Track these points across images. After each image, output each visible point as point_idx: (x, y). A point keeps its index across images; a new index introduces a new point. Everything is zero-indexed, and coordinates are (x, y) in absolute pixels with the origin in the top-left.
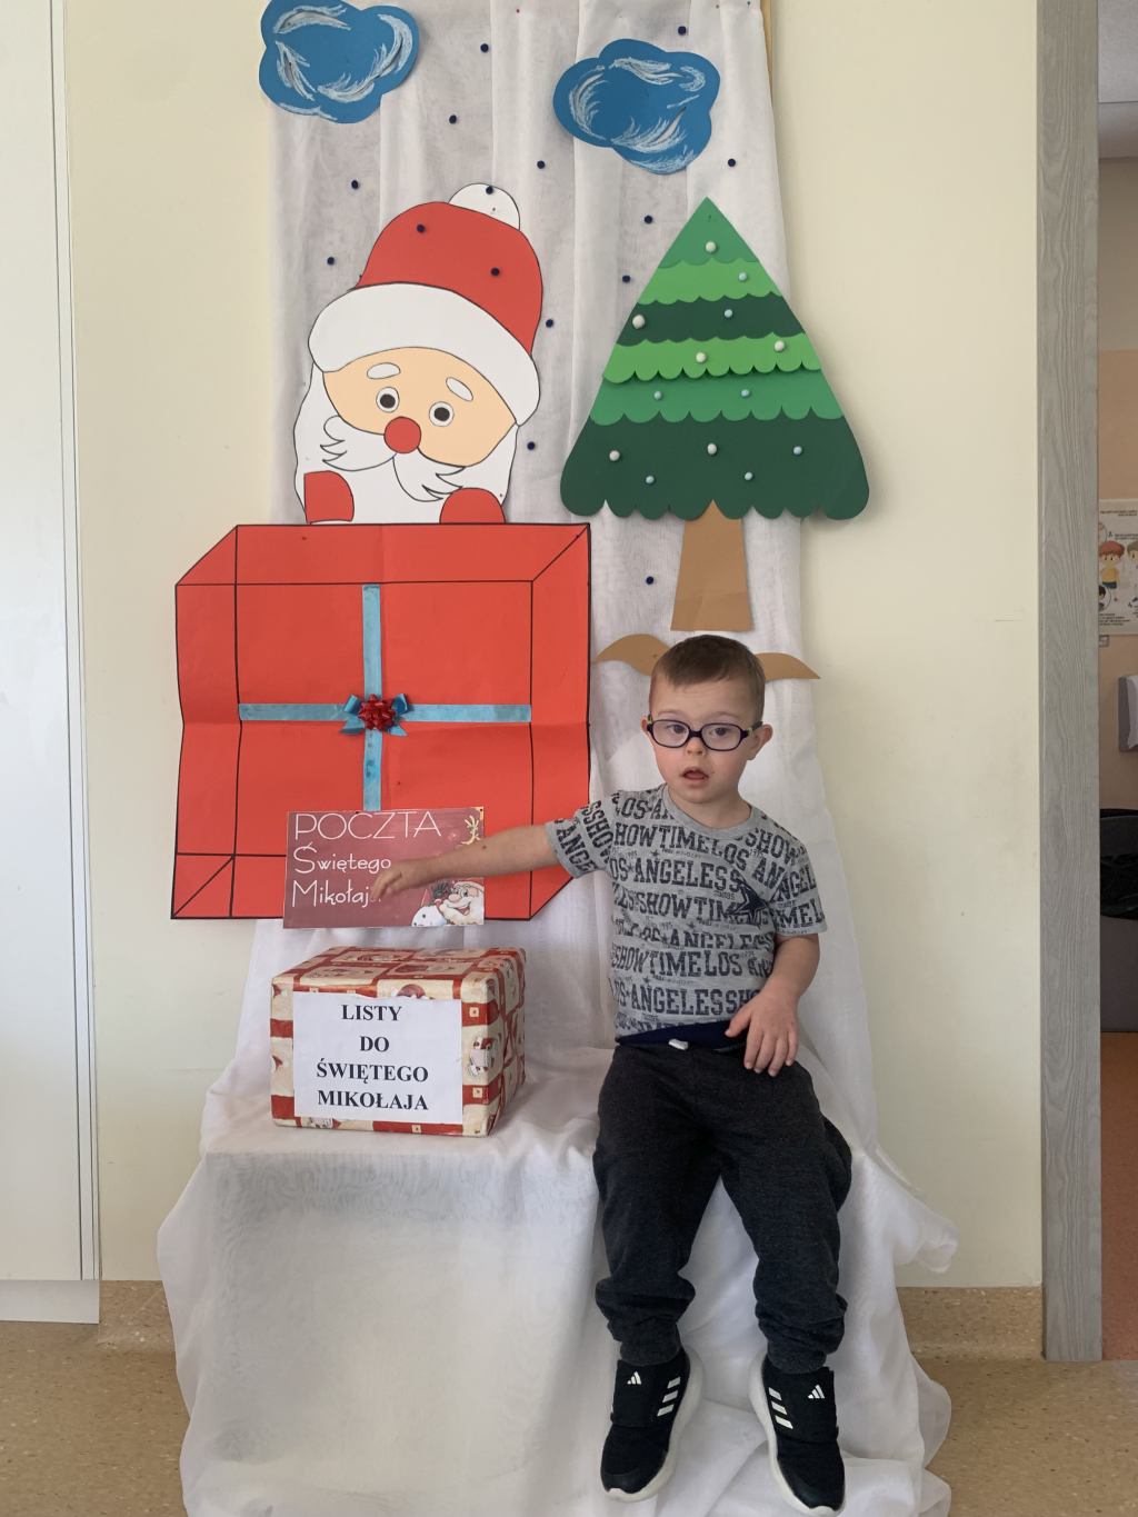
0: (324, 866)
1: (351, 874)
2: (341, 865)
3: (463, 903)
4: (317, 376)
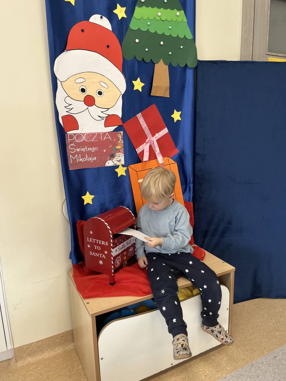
0: (78, 150)
1: (86, 152)
2: (83, 150)
3: (118, 159)
4: (59, 83)
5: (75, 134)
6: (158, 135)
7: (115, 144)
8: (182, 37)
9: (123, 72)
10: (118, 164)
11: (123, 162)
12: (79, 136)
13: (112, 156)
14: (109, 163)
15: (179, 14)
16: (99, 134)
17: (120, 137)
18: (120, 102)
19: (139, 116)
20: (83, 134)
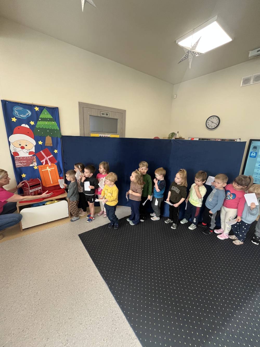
0: (19, 162)
1: (22, 162)
2: (21, 161)
3: (35, 164)
4: (11, 143)
5: (18, 157)
6: (49, 157)
7: (33, 160)
8: (56, 129)
9: (34, 139)
10: (34, 165)
11: (36, 165)
12: (20, 158)
13: (32, 163)
14: (31, 165)
15: (54, 123)
16: (27, 157)
17: (35, 158)
18: (34, 148)
19: (41, 151)
20: (21, 157)
